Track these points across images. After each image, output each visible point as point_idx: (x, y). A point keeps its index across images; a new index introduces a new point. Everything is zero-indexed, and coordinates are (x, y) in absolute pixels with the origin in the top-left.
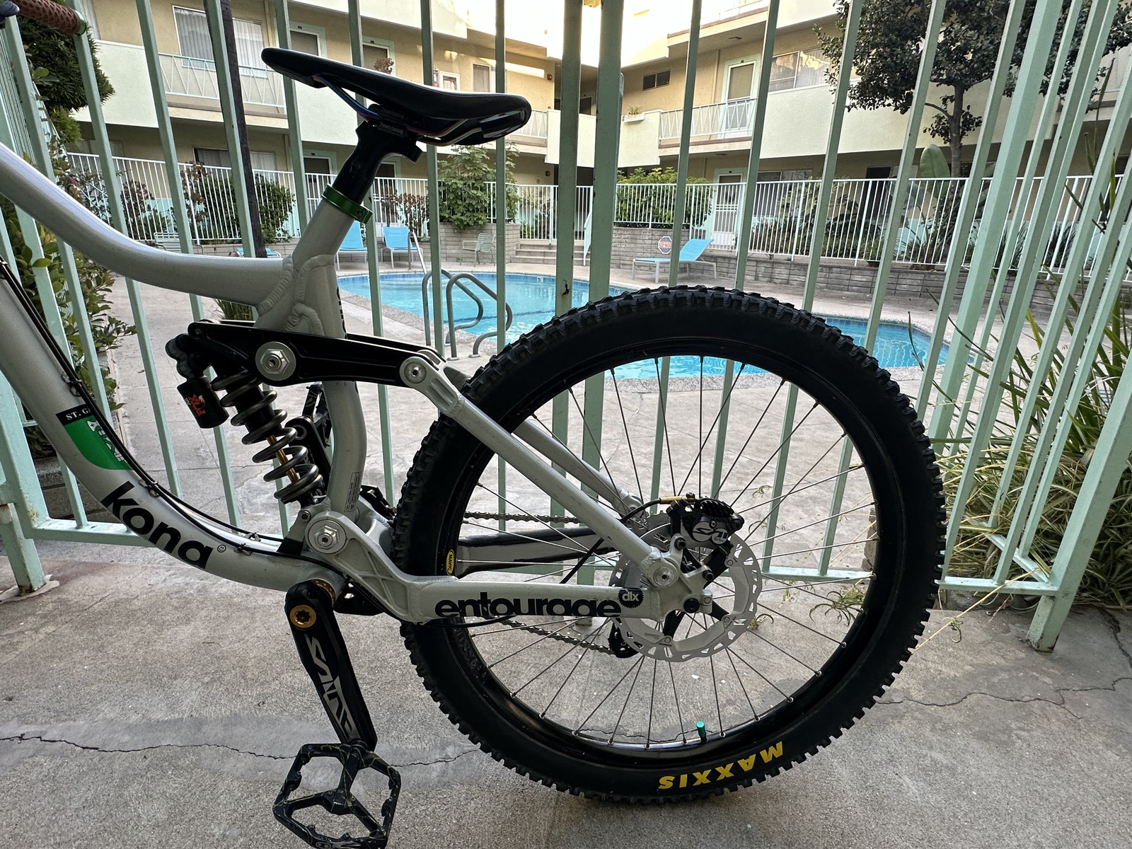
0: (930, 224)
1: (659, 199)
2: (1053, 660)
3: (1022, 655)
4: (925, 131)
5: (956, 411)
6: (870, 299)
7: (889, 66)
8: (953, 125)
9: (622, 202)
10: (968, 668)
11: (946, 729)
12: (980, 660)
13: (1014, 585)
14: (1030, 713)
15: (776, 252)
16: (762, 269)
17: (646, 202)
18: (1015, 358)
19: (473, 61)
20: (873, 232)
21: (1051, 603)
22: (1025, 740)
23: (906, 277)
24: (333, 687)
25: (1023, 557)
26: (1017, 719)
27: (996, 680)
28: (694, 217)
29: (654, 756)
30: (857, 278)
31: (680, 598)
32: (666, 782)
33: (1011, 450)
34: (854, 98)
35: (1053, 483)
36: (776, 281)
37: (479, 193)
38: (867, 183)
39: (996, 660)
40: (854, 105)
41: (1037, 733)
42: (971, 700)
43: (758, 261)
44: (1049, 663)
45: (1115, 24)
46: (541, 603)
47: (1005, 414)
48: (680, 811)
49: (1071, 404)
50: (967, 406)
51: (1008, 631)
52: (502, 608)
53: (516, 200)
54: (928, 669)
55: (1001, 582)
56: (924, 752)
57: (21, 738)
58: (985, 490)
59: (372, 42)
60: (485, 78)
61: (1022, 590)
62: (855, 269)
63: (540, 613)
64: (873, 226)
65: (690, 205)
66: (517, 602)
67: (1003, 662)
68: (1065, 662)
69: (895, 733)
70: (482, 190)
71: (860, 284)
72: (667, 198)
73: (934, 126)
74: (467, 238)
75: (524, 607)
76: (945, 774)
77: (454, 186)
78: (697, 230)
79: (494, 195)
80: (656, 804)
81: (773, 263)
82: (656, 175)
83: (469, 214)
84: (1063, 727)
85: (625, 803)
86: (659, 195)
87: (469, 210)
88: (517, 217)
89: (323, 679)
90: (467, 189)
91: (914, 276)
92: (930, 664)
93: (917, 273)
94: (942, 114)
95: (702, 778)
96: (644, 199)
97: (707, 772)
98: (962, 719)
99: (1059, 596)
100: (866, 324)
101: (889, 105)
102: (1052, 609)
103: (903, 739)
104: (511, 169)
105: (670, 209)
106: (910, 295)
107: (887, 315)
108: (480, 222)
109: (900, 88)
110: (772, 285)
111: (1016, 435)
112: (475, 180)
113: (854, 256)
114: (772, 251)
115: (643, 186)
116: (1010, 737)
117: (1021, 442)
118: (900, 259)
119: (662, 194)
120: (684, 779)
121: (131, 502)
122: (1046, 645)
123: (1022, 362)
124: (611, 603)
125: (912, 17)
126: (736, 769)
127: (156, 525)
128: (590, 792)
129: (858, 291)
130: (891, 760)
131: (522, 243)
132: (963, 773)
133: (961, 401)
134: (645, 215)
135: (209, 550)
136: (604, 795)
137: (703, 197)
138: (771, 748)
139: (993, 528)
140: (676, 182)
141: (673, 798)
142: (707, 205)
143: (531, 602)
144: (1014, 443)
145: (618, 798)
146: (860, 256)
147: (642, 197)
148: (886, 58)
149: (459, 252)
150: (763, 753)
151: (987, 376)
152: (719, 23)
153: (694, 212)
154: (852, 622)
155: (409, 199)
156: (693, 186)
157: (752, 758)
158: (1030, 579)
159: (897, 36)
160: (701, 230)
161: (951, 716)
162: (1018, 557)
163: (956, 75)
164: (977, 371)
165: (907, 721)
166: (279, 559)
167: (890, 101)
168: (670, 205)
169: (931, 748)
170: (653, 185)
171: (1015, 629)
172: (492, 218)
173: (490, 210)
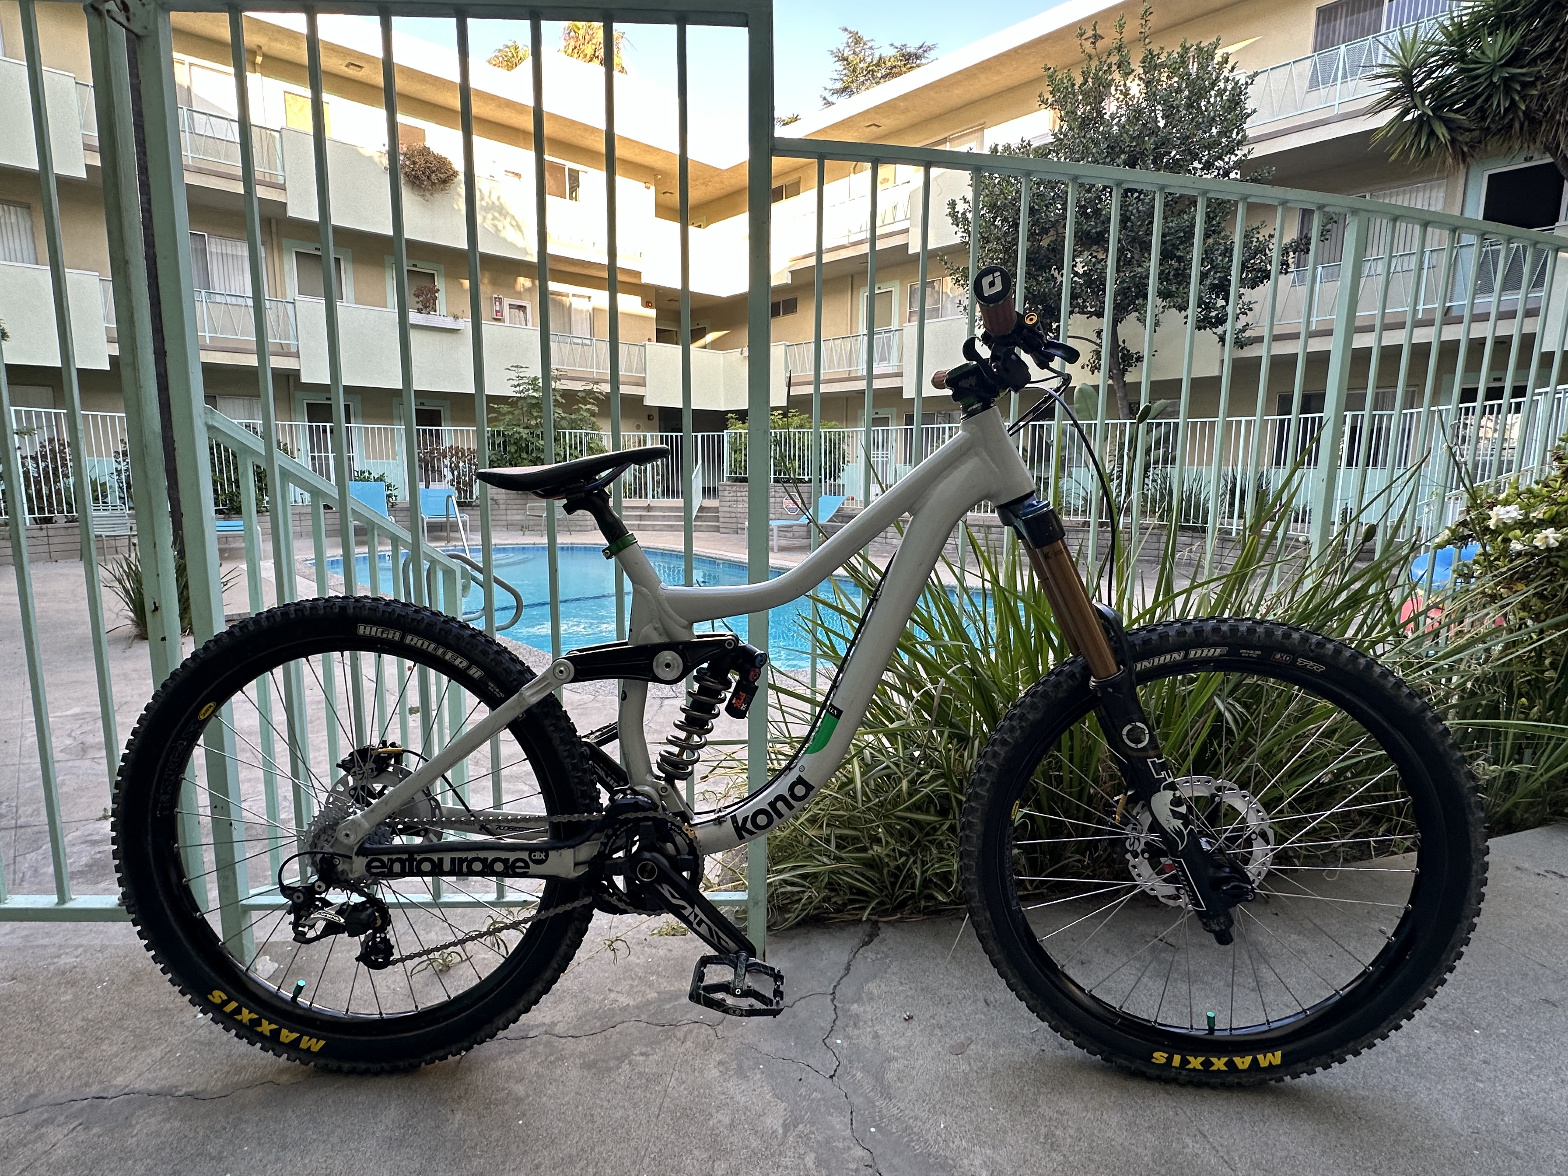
4: (1083, 368)
9: (735, 453)
59: (415, 266)
60: (566, 307)
73: (1092, 361)
77: (517, 436)
78: (830, 485)
79: (570, 446)
82: (775, 419)
94: (1099, 349)
104: (593, 414)
142: (842, 454)
149: (523, 518)
153: (825, 463)
155: (457, 452)
156: (823, 431)
159: (1031, 266)
160: (837, 485)
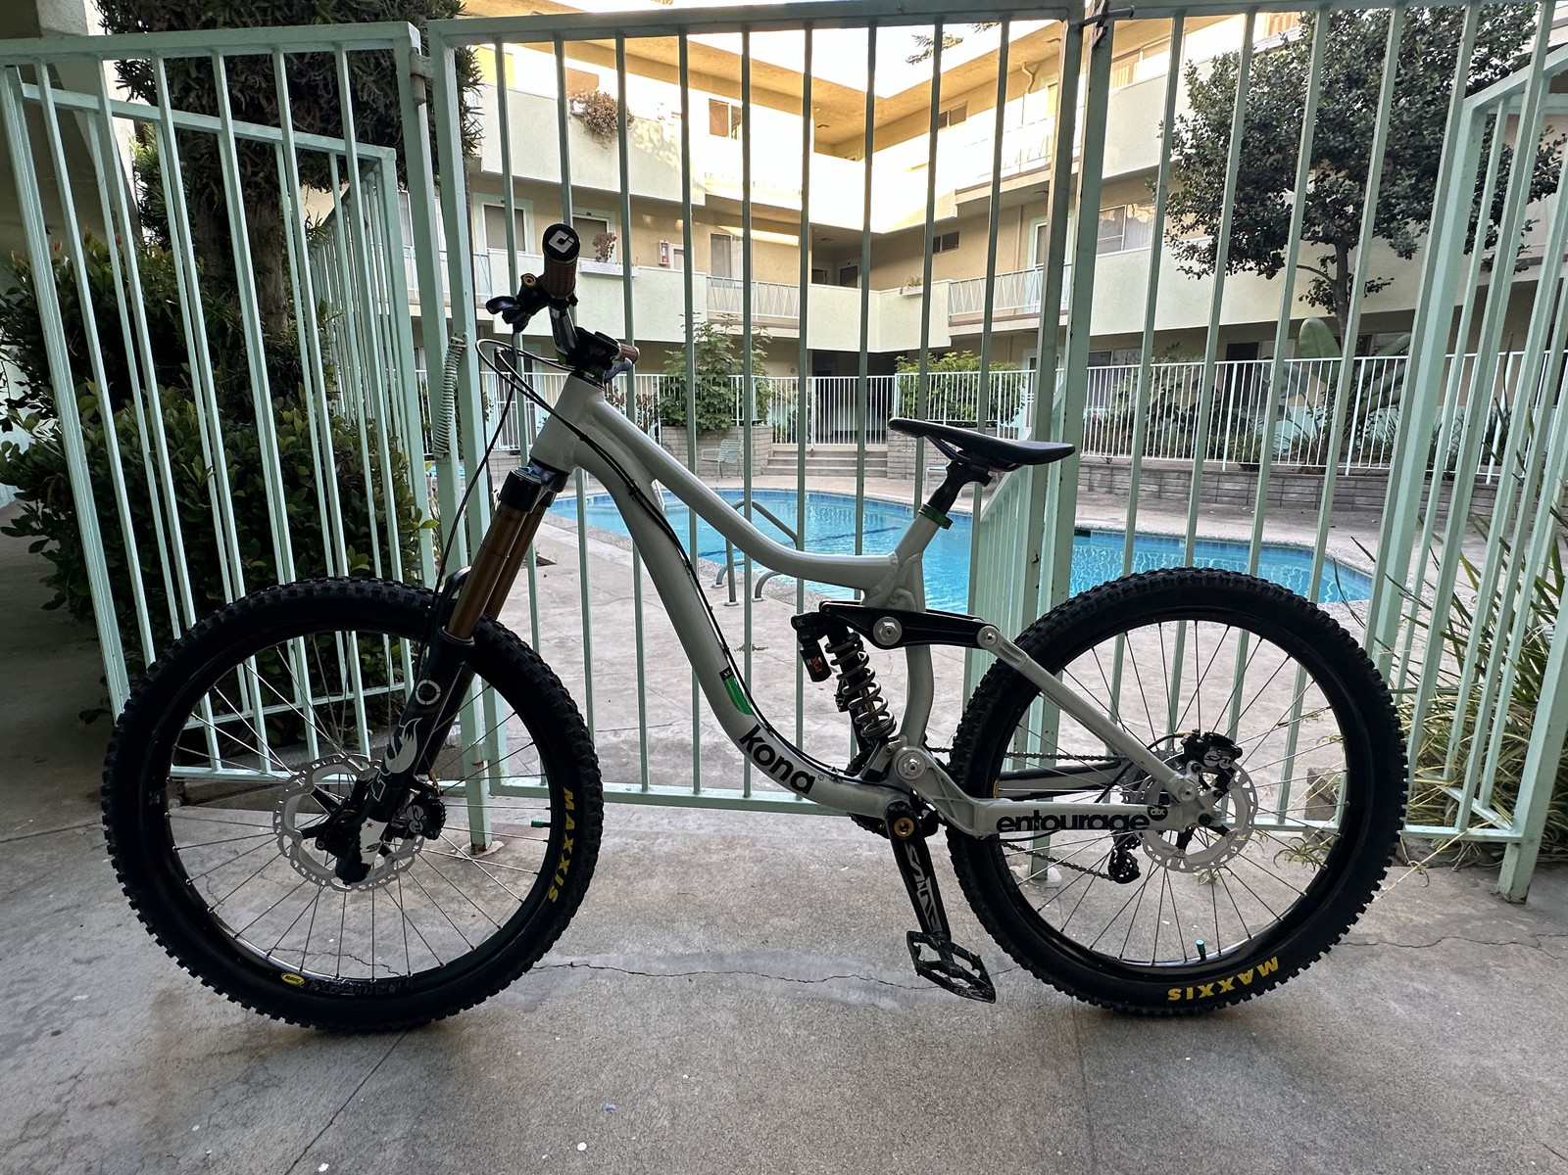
0: (1320, 413)
1: (955, 390)
2: (1527, 911)
3: (1495, 906)
4: (1301, 299)
5: (1395, 661)
6: (1249, 514)
7: (1248, 225)
8: (1338, 291)
9: (906, 396)
10: (1438, 916)
11: (1424, 965)
12: (1452, 910)
13: (1476, 832)
14: (1506, 954)
15: (1116, 453)
16: (1097, 476)
17: (938, 395)
18: (1453, 604)
19: (711, 230)
20: (1241, 426)
21: (1516, 850)
22: (1502, 975)
23: (1293, 483)
24: (925, 886)
25: (1484, 808)
26: (1496, 958)
27: (1469, 927)
28: (1002, 412)
29: (1161, 972)
30: (1228, 486)
31: (1195, 815)
32: (1174, 994)
33: (1459, 698)
34: (1204, 262)
35: (1506, 731)
36: (1117, 491)
37: (723, 390)
38: (1231, 367)
39: (1467, 911)
40: (1204, 271)
41: (1515, 970)
42: (1445, 943)
43: (1092, 467)
44: (1522, 913)
45: (1537, 168)
46: (1083, 818)
47: (1448, 662)
48: (1188, 1023)
49: (1513, 652)
50: (1407, 655)
51: (1477, 885)
52: (1051, 823)
53: (768, 396)
54: (1398, 918)
55: (1463, 829)
56: (1406, 983)
57: (571, 965)
58: (1436, 741)
59: (589, 214)
60: (726, 249)
61: (1485, 837)
62: (1223, 474)
63: (1082, 828)
64: (1243, 421)
65: (997, 397)
66: (1063, 817)
67: (1474, 912)
68: (1541, 914)
69: (1375, 968)
70: (725, 385)
71: (1232, 494)
72: (965, 390)
73: (1313, 292)
74: (706, 446)
75: (1069, 822)
76: (1430, 1000)
78: (1007, 429)
79: (740, 392)
80: (1165, 1016)
81: (1112, 468)
82: (950, 361)
83: (709, 416)
84: (1540, 965)
85: (1138, 1015)
86: (955, 386)
87: (708, 411)
88: (769, 418)
89: (917, 879)
90: (707, 386)
91: (1306, 483)
92: (1399, 914)
93: (1308, 478)
94: (1322, 279)
95: (1206, 990)
96: (936, 392)
97: (1211, 986)
98: (1438, 958)
99: (1524, 842)
100: (1248, 547)
101: (1251, 269)
102: (1520, 856)
103: (1383, 973)
104: (762, 359)
105: (970, 403)
106: (1302, 506)
107: (1271, 535)
108: (724, 426)
109: (1264, 250)
110: (1112, 496)
111: (1462, 683)
112: (717, 373)
113: (1220, 457)
114: (1110, 451)
115: (934, 376)
116: (1488, 971)
117: (1469, 688)
118: (1284, 459)
119: (957, 385)
120: (1190, 991)
121: (760, 740)
122: (1517, 896)
123: (1461, 609)
124: (1141, 817)
125: (1272, 164)
126: (1236, 982)
127: (777, 758)
128: (1107, 1002)
129: (1229, 503)
130: (1375, 989)
131: (778, 449)
132: (1445, 998)
133: (1399, 650)
134: (937, 411)
135: (813, 779)
136: (1120, 1006)
137: (1014, 386)
138: (1267, 963)
139: (1448, 781)
140: (977, 369)
141: (1182, 1010)
142: (1018, 397)
143: (1075, 817)
144: (1460, 693)
145: (1132, 1008)
146: (1230, 457)
147: (933, 389)
148: (1243, 215)
150: (1260, 968)
151: (1426, 627)
152: (1020, 175)
153: (1002, 407)
154: (1318, 869)
156: (998, 373)
157: (1251, 972)
158: (1491, 826)
159: (1255, 189)
160: (1012, 429)
161: (1428, 955)
162: (1477, 806)
163: (1337, 232)
164: (1414, 621)
165: (1385, 957)
166: (864, 787)
167: (1252, 264)
168: (970, 399)
169: (1412, 980)
170: (947, 373)
171: (1484, 883)
172: (738, 420)
173: (735, 410)
